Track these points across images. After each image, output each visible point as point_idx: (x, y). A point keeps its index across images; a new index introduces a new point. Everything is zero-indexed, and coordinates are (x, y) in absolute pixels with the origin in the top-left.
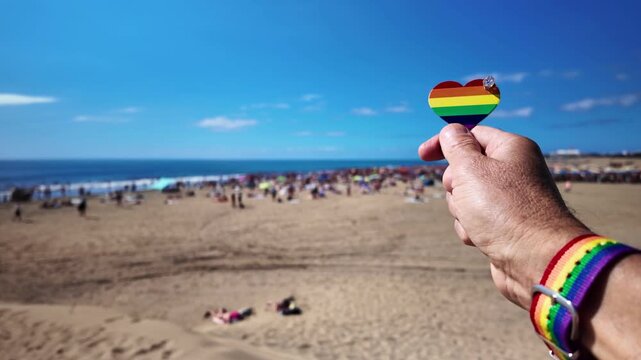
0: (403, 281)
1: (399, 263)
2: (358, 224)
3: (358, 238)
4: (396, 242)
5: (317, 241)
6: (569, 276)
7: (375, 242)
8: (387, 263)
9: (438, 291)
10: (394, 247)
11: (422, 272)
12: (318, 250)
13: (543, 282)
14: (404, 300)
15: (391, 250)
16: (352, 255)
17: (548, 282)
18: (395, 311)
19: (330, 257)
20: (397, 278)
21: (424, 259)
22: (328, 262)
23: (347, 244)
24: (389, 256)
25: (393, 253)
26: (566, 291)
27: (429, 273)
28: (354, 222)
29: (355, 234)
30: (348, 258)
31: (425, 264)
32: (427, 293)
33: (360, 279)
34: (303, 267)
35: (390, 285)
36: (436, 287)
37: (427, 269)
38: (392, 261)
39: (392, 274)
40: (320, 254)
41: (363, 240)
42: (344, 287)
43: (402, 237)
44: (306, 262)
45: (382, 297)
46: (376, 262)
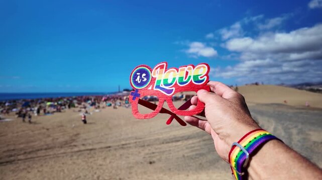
0: (78, 159)
1: (76, 149)
2: (50, 130)
3: (51, 138)
4: (74, 138)
5: (22, 143)
6: (250, 142)
7: (61, 140)
8: (69, 150)
9: (98, 160)
10: (74, 140)
11: (88, 152)
12: (21, 149)
13: (239, 142)
14: (78, 169)
15: (71, 143)
16: (46, 149)
17: (241, 143)
18: (73, 176)
19: (30, 153)
20: (75, 157)
21: (90, 144)
22: (29, 156)
23: (43, 143)
24: (70, 146)
25: (72, 144)
26: (246, 148)
27: (92, 152)
28: (48, 129)
29: (49, 136)
30: (44, 151)
31: (90, 147)
32: (91, 162)
33: (52, 163)
34: (11, 162)
35: (70, 162)
36: (96, 159)
37: (91, 150)
38: (72, 149)
39: (72, 156)
40: (23, 152)
41: (53, 140)
42: (40, 170)
43: (78, 134)
44: (12, 158)
45: (66, 171)
46: (62, 151)
